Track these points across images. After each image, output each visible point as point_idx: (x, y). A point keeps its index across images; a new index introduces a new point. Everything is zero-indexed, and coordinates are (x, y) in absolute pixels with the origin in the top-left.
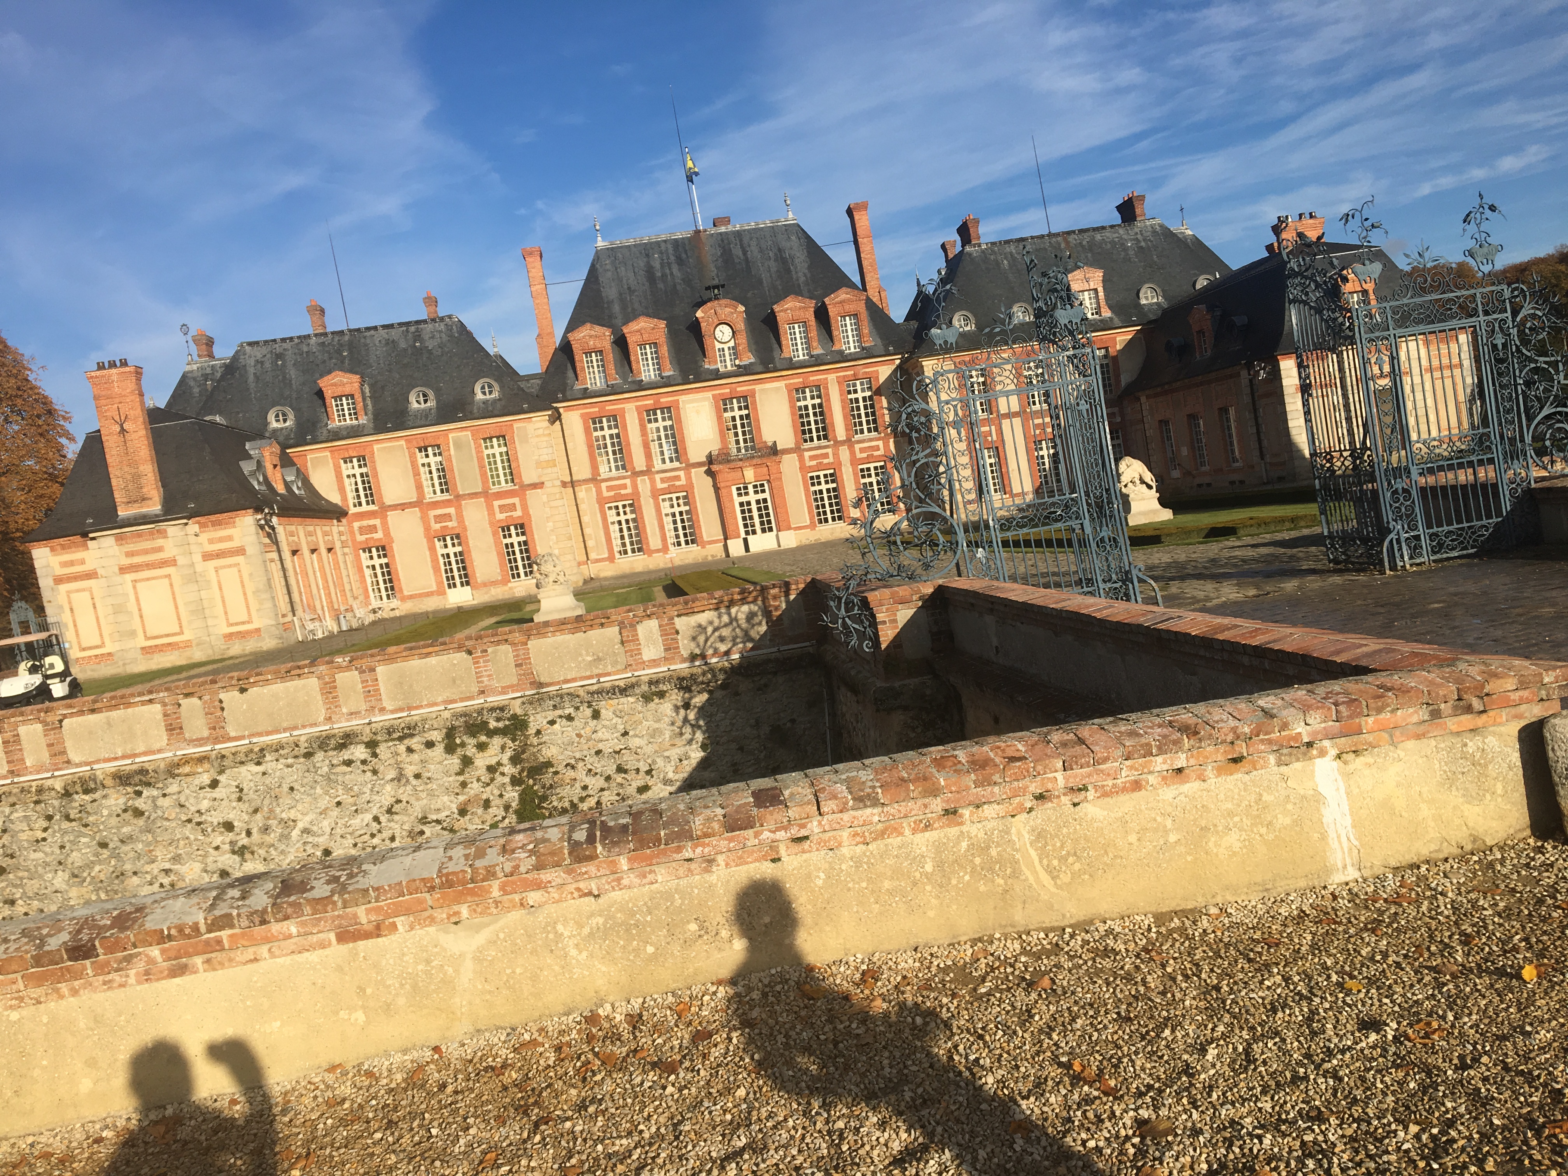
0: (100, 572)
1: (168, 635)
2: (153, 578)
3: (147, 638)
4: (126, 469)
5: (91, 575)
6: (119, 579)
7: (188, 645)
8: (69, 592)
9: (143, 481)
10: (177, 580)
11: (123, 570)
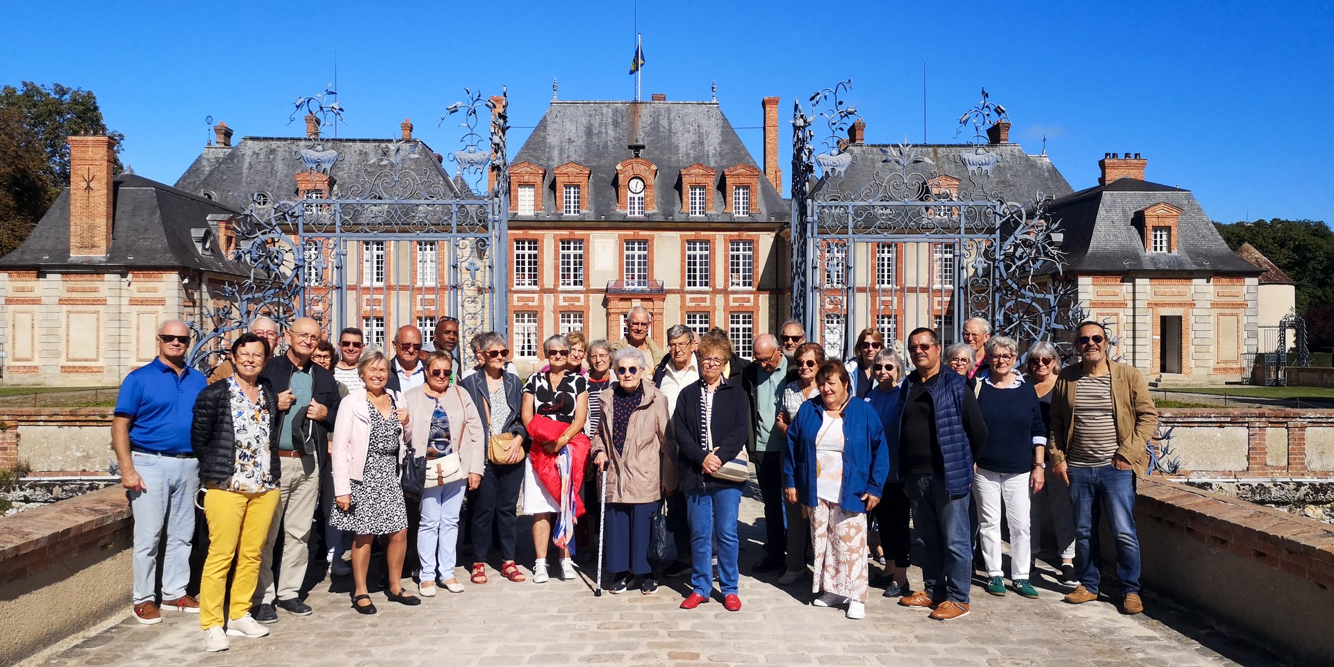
0: (44, 300)
1: (85, 360)
2: (85, 312)
3: (69, 360)
4: (85, 219)
5: (36, 301)
6: (57, 308)
7: (99, 371)
8: (15, 312)
9: (96, 232)
10: (104, 317)
11: (62, 301)
